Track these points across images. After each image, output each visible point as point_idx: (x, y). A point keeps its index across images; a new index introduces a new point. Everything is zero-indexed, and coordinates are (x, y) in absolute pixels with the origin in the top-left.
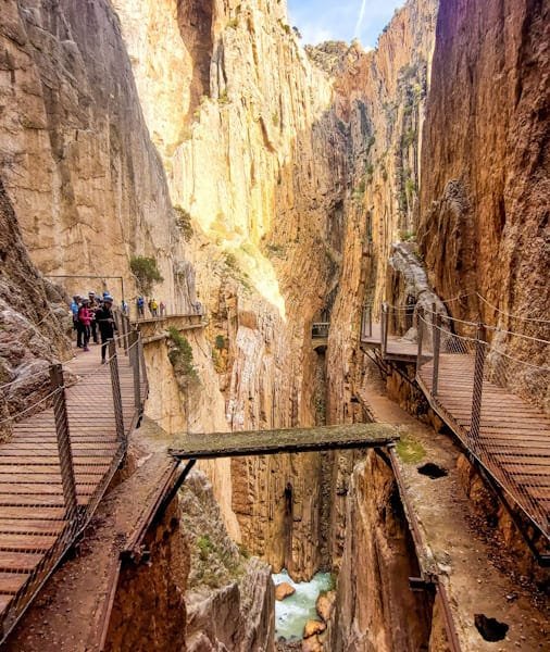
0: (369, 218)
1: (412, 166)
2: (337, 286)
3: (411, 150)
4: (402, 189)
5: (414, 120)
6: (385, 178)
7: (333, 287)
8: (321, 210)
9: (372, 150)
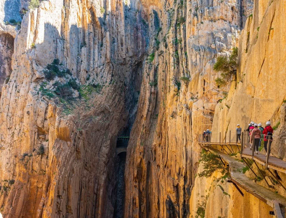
0: (156, 70)
1: (182, 36)
2: (136, 113)
3: (182, 27)
4: (176, 50)
5: (184, 11)
6: (166, 46)
7: (134, 113)
8: (128, 66)
9: (160, 34)
